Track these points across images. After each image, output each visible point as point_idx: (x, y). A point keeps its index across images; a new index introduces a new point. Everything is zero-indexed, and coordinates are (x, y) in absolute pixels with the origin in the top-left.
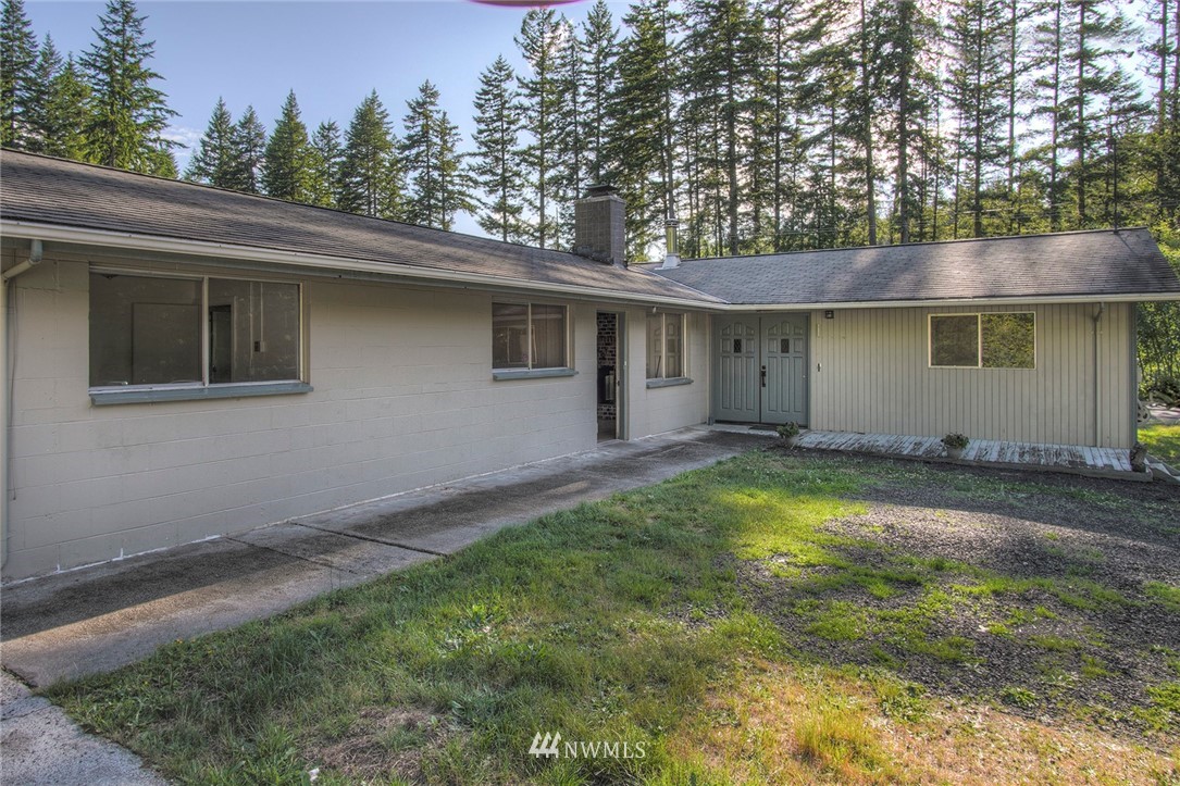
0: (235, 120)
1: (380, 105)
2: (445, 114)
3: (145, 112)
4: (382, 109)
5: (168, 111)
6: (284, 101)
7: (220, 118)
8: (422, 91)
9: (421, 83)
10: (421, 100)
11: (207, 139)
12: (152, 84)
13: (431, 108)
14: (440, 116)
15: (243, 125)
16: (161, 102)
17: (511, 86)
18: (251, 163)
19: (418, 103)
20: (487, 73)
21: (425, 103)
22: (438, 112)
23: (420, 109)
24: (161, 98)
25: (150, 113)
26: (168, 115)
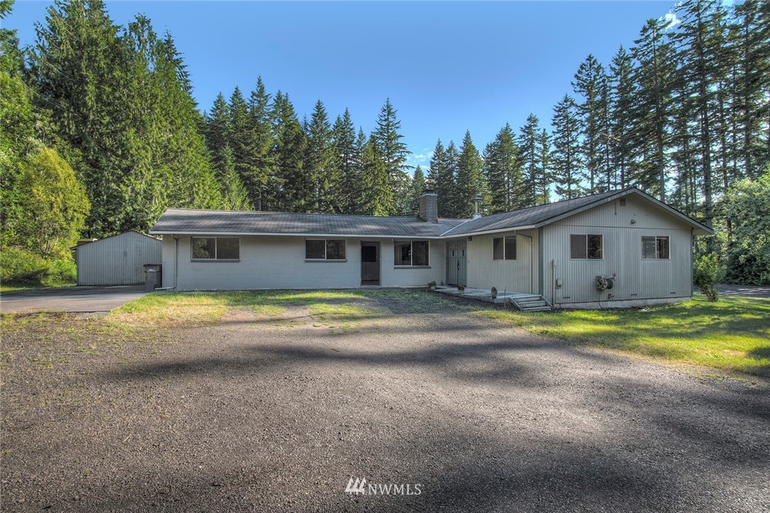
0: (445, 148)
1: (511, 130)
2: (544, 130)
3: (397, 154)
4: (512, 132)
5: (407, 152)
6: (464, 137)
7: (439, 149)
8: (528, 120)
9: (527, 116)
10: (528, 126)
11: (433, 161)
12: (400, 140)
13: (534, 128)
14: (542, 131)
15: (448, 151)
16: (404, 148)
17: (573, 110)
18: (452, 170)
19: (526, 127)
20: (558, 105)
21: (530, 126)
22: (539, 130)
23: (528, 130)
24: (404, 146)
25: (400, 154)
26: (407, 154)
